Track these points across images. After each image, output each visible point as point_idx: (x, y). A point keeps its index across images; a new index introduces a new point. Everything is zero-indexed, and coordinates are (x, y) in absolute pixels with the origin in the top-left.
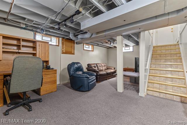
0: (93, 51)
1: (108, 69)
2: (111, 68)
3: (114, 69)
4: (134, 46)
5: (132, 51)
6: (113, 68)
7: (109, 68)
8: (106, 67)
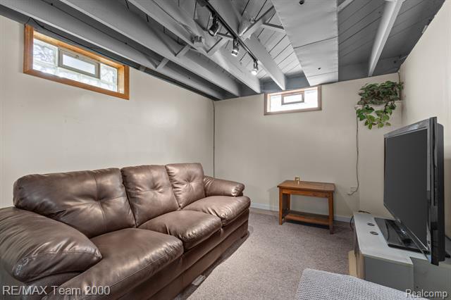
0: (125, 96)
1: (206, 193)
2: (225, 188)
3: (240, 194)
4: (324, 87)
5: (315, 105)
6: (233, 190)
7: (214, 190)
8: (193, 184)
